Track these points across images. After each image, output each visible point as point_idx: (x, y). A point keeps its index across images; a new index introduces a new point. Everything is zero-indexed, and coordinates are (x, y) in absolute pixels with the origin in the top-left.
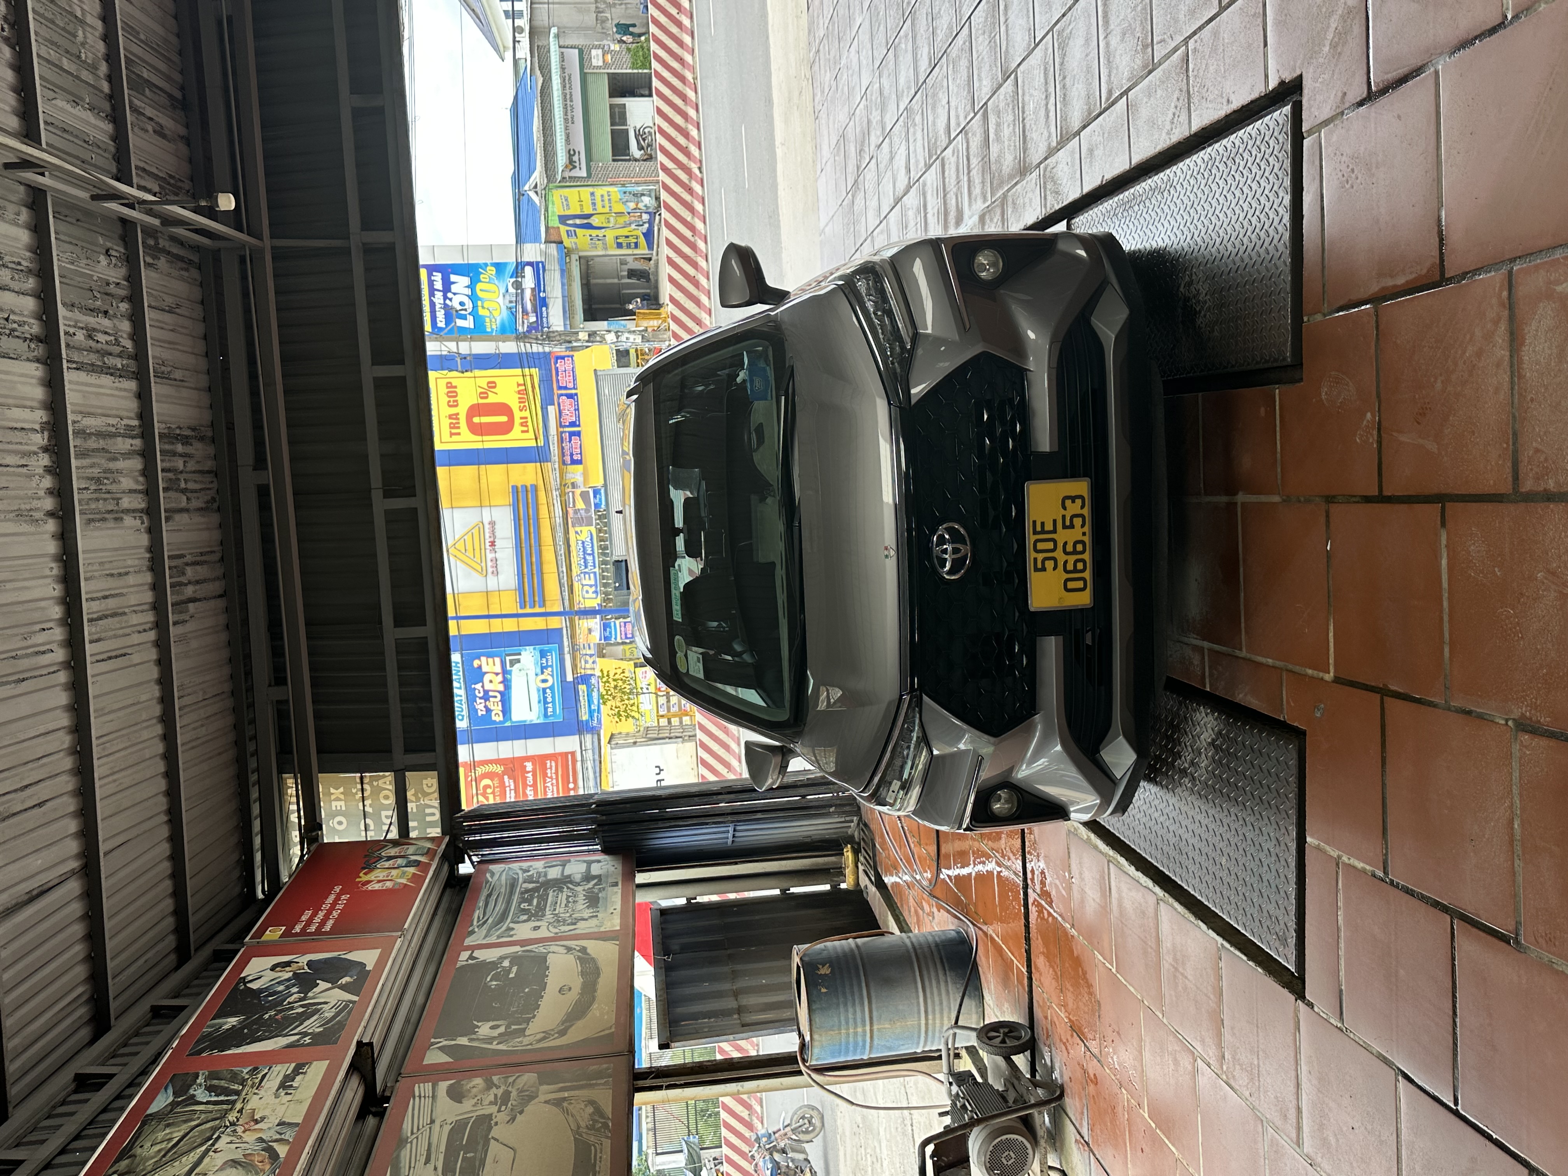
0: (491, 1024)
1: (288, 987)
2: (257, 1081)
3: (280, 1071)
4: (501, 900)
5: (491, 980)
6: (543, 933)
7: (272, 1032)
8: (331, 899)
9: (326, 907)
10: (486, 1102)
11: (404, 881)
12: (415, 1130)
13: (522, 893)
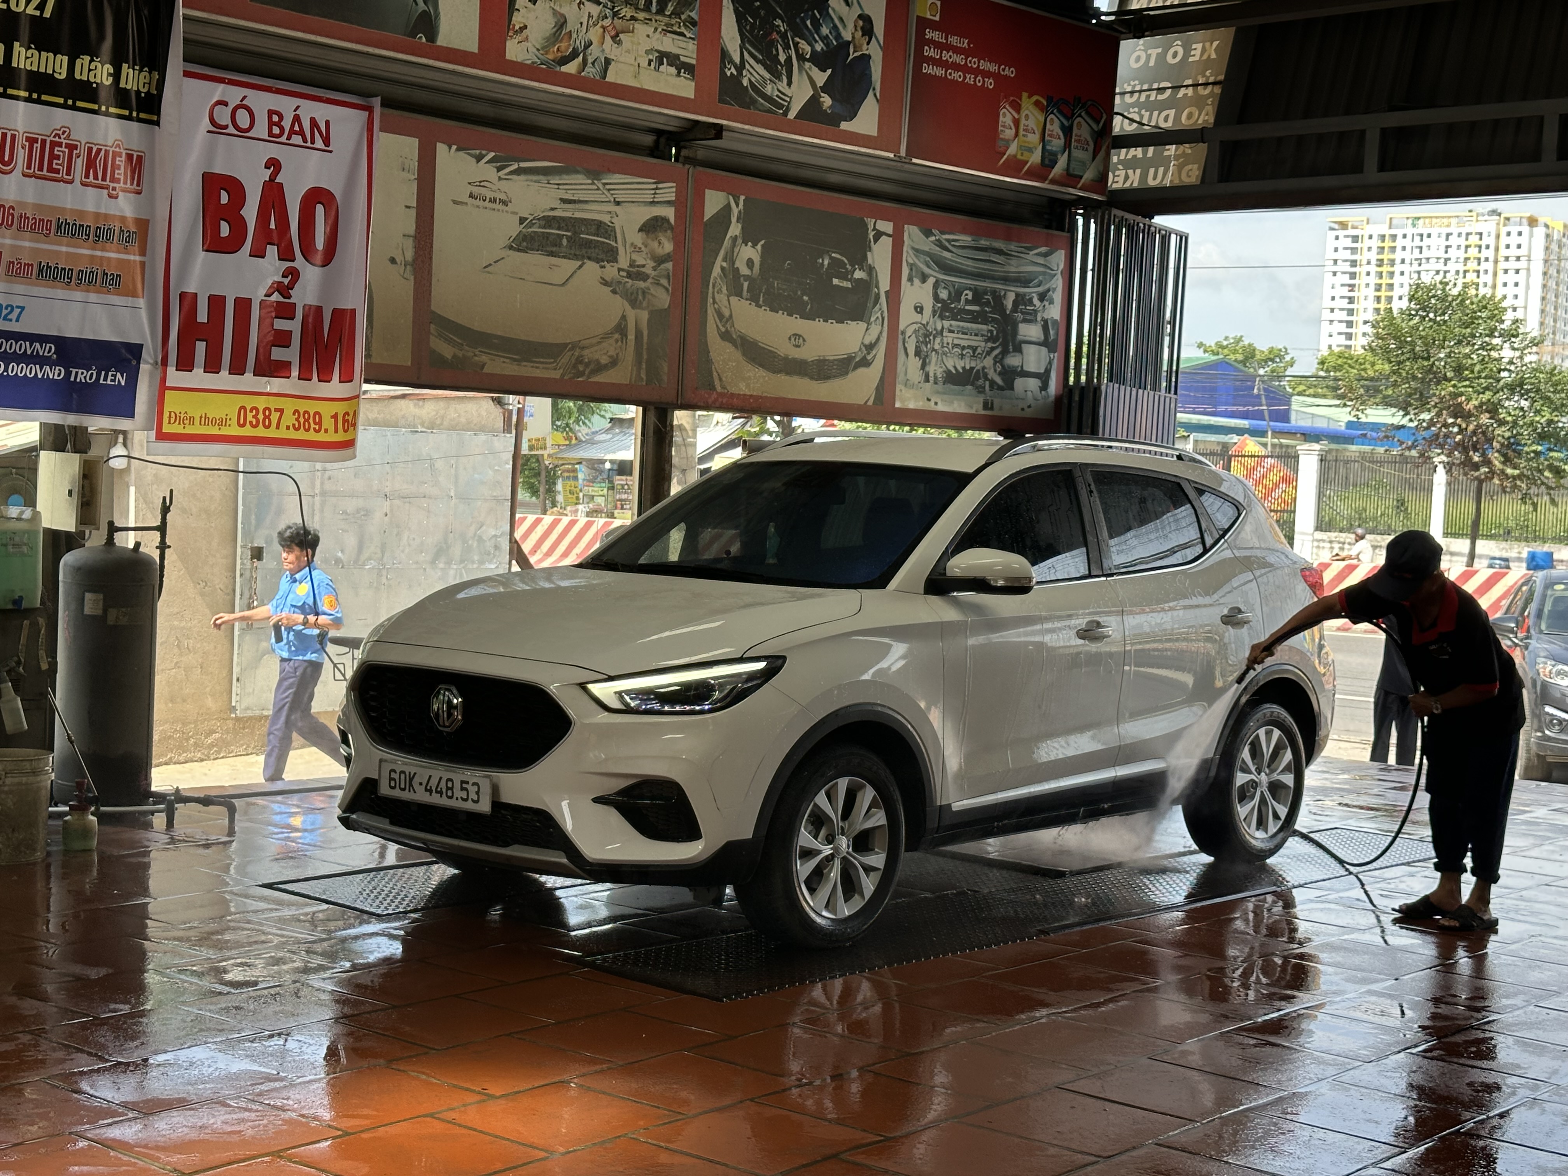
0: (757, 260)
1: (824, 39)
2: (675, 28)
3: (688, 50)
4: (987, 266)
5: (831, 258)
6: (907, 318)
7: (751, 32)
8: (985, 65)
9: (973, 62)
10: (634, 257)
11: (1012, 149)
12: (608, 187)
13: (994, 292)
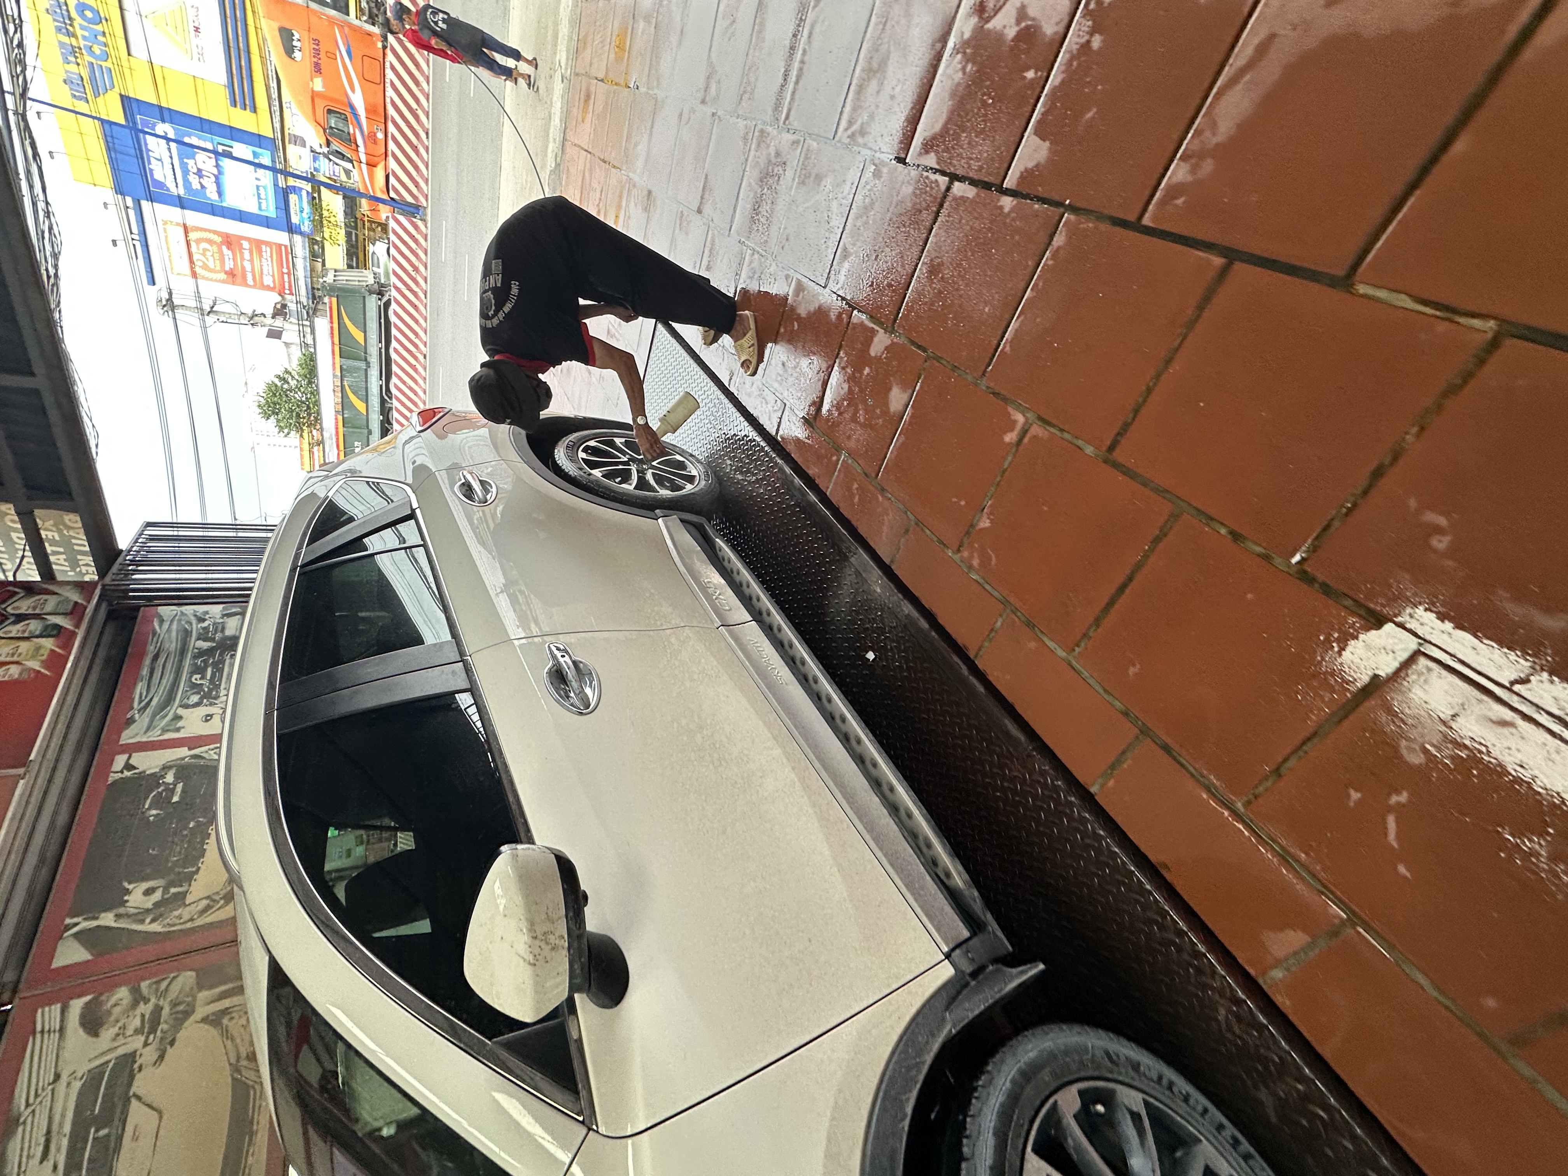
0: (145, 886)
4: (169, 666)
6: (216, 726)
10: (129, 1032)
12: (32, 1097)
13: (195, 657)
